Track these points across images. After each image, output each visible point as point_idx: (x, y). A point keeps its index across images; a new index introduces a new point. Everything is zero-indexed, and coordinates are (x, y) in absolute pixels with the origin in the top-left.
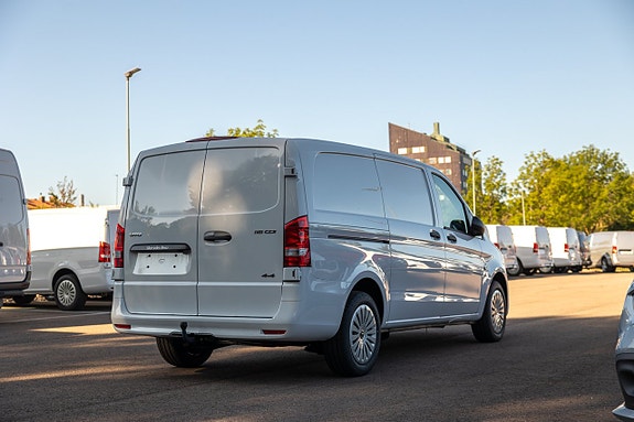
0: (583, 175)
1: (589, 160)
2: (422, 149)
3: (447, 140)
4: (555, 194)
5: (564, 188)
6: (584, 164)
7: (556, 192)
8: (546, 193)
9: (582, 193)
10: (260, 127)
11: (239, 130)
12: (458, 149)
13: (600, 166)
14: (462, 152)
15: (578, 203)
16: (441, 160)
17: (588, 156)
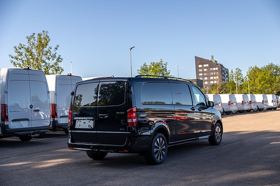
0: (269, 74)
1: (271, 68)
2: (207, 65)
3: (216, 62)
4: (260, 81)
5: (263, 79)
6: (269, 70)
7: (260, 80)
8: (257, 81)
9: (269, 80)
10: (161, 61)
11: (154, 63)
12: (220, 65)
13: (275, 70)
14: (222, 66)
15: (268, 84)
16: (214, 69)
17: (271, 67)
